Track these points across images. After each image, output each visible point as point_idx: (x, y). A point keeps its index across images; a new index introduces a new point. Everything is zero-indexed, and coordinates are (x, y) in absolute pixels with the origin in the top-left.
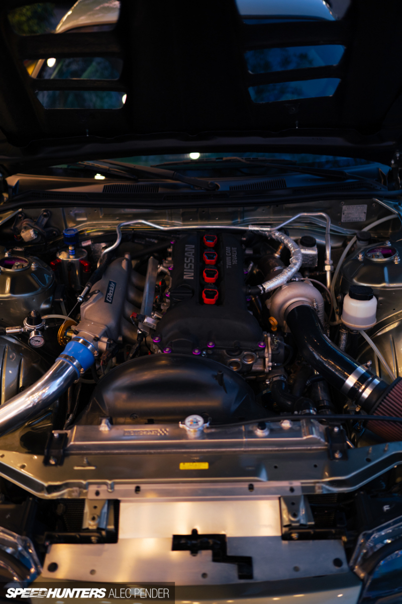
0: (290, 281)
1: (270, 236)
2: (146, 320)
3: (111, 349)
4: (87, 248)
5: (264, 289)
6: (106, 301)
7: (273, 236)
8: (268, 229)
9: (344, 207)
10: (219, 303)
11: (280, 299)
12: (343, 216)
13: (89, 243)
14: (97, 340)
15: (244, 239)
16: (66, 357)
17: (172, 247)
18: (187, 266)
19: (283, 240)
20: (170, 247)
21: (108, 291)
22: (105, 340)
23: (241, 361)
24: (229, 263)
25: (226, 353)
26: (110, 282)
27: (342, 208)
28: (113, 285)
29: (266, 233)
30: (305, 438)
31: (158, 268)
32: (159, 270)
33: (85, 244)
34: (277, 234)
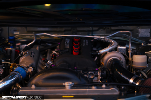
0: (110, 51)
1: (104, 40)
2: (48, 62)
3: (34, 71)
4: (18, 46)
5: (99, 52)
6: (31, 56)
7: (105, 40)
8: (103, 37)
9: (139, 30)
10: (80, 54)
11: (106, 58)
12: (139, 34)
13: (20, 44)
14: (28, 67)
15: (92, 41)
16: (16, 71)
17: (59, 45)
18: (66, 44)
19: (110, 41)
20: (58, 46)
21: (32, 54)
22: (31, 68)
23: (88, 77)
24: (84, 44)
25: (82, 72)
26: (32, 52)
27: (138, 31)
28: (33, 53)
29: (103, 39)
30: (111, 89)
31: (52, 52)
32: (53, 53)
33: (17, 44)
34: (107, 39)
